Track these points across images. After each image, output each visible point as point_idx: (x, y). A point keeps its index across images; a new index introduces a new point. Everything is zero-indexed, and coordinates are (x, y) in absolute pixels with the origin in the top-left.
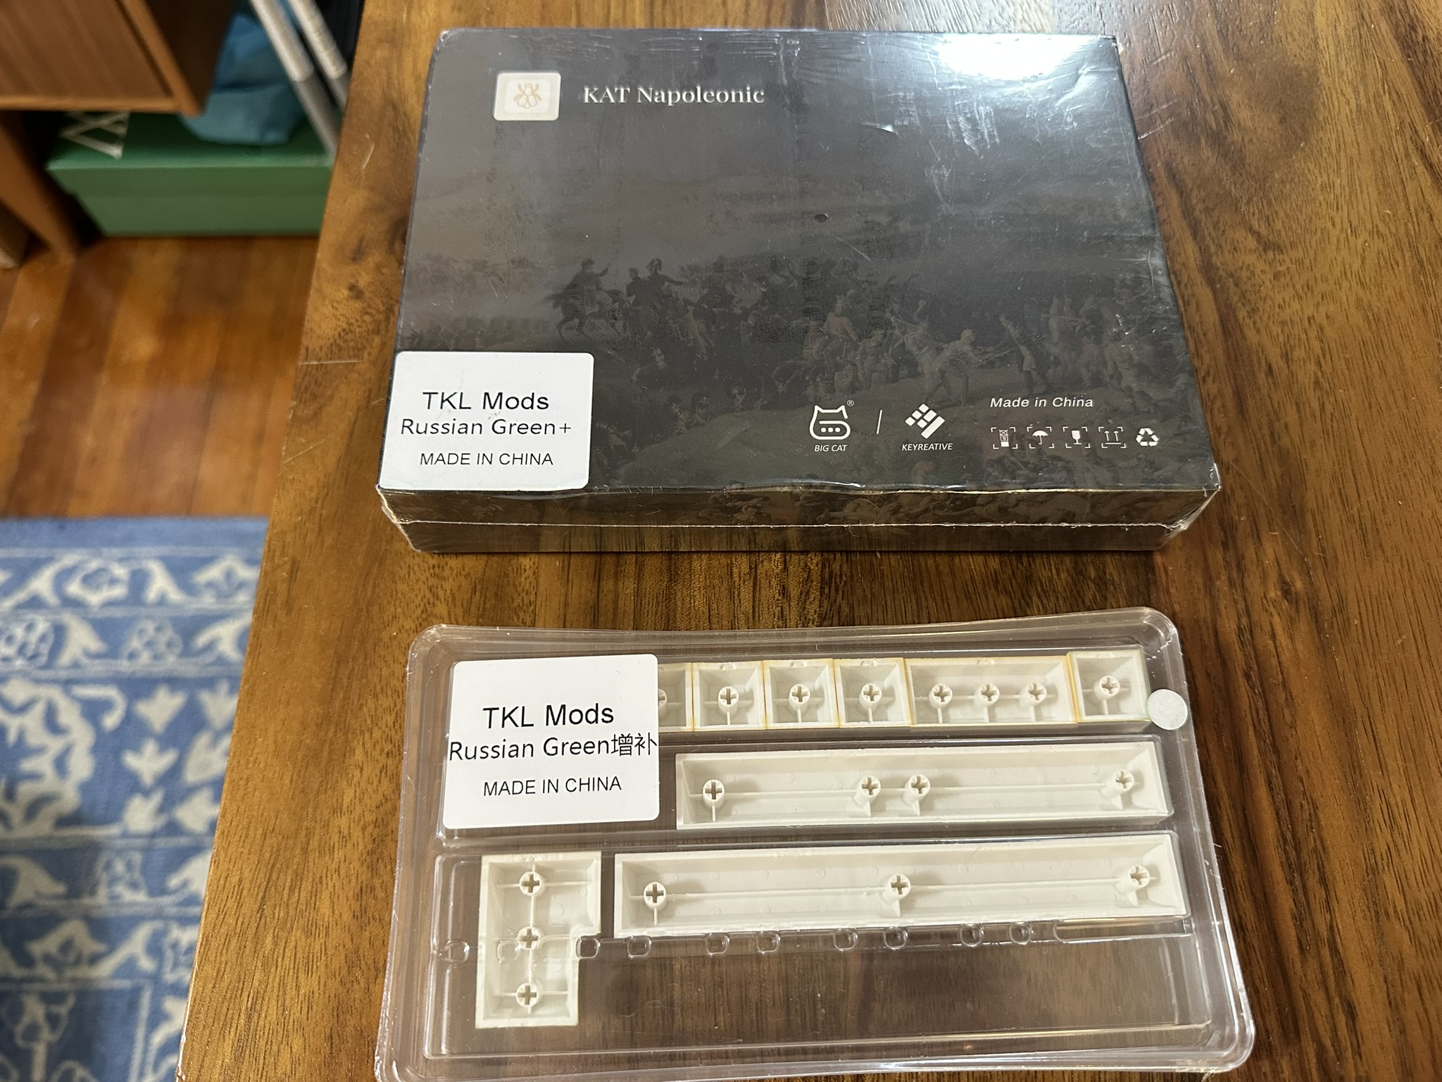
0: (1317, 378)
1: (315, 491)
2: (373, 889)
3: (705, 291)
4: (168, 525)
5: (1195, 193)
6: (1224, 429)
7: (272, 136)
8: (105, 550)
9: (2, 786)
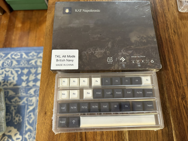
4: (25, 48)
8: (17, 52)
9: (6, 81)
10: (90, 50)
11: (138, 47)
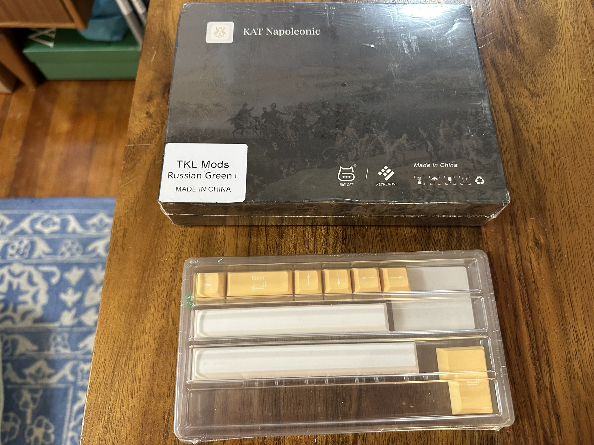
0: (552, 152)
1: (133, 199)
2: (158, 364)
3: (294, 117)
4: (76, 201)
5: (503, 71)
6: (513, 174)
7: (116, 38)
8: (51, 211)
9: (11, 306)
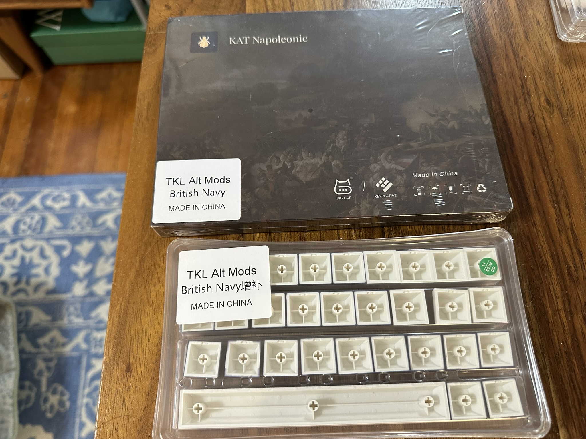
1: (156, 78)
4: (85, 177)
6: (520, 45)
7: (120, 19)
8: (60, 187)
9: (24, 279)
10: (278, 158)
11: (433, 146)
